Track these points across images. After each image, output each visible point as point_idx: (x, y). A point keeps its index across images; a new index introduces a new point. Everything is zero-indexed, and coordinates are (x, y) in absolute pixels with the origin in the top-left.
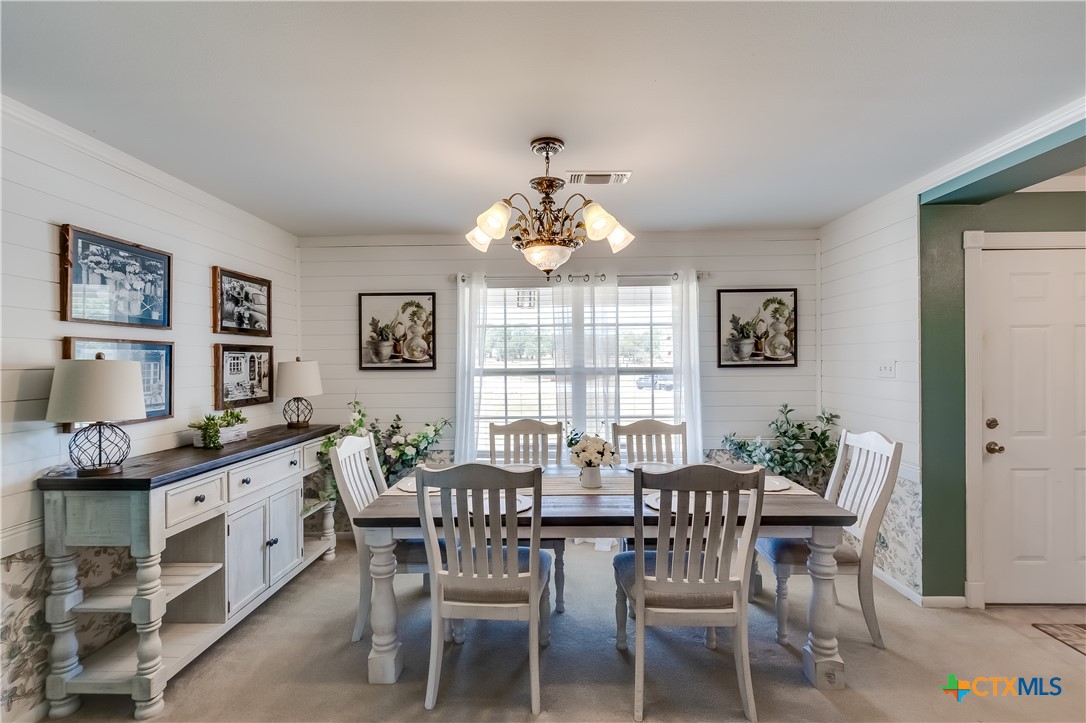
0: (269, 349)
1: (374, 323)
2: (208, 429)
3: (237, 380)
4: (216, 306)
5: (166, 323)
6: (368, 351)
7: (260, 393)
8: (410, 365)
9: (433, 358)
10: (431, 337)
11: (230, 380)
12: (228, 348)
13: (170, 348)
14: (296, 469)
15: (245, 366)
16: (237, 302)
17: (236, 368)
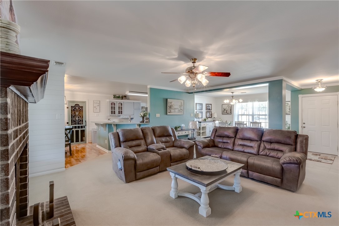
0: (211, 112)
1: (224, 108)
2: (205, 119)
3: (208, 115)
4: (206, 107)
5: (202, 110)
6: (223, 112)
7: (210, 117)
8: (228, 114)
9: (231, 113)
10: (231, 110)
11: (207, 115)
12: (207, 112)
13: (202, 112)
14: (213, 125)
15: (209, 114)
16: (208, 107)
17: (208, 114)
